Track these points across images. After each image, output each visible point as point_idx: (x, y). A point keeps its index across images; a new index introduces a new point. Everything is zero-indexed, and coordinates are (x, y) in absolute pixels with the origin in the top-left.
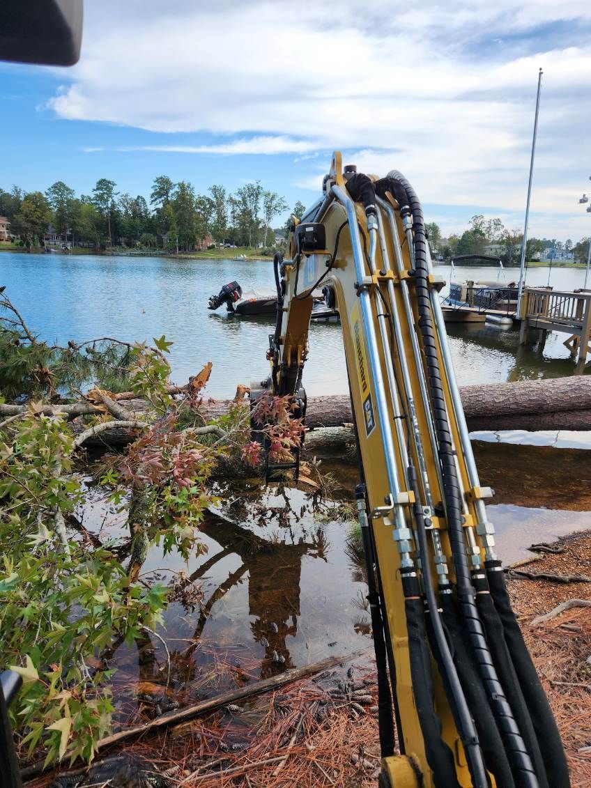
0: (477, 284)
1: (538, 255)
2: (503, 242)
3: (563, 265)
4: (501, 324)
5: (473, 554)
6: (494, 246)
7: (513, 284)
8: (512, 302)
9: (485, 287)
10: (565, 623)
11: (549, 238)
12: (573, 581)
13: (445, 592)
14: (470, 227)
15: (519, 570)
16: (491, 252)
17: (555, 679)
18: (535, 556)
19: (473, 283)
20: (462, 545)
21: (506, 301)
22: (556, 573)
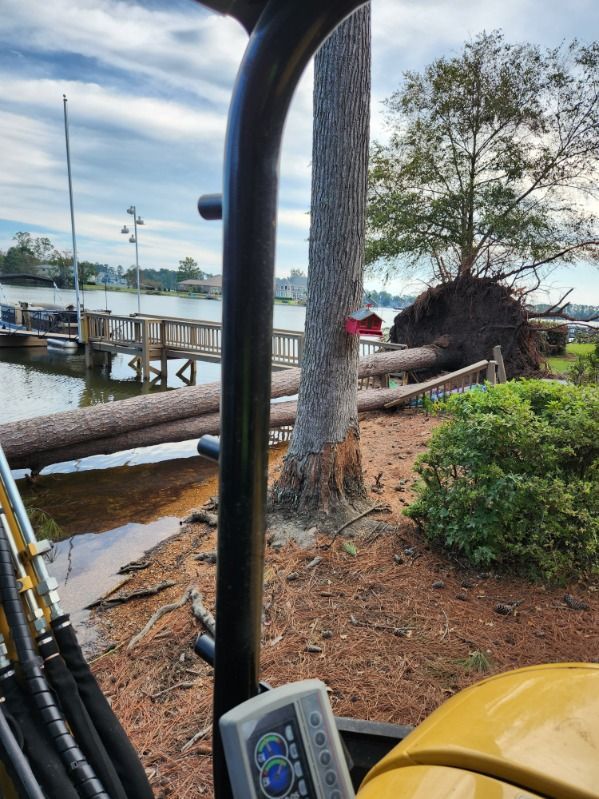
0: (32, 306)
1: (93, 279)
2: (54, 263)
3: (118, 290)
4: (65, 348)
5: (36, 619)
6: (45, 266)
7: (71, 307)
8: (72, 325)
9: (41, 309)
10: (158, 633)
11: (102, 263)
12: (161, 589)
13: (6, 676)
14: (15, 244)
15: (111, 598)
16: (44, 273)
17: (155, 692)
18: (125, 577)
19: (27, 305)
20: (20, 616)
21: (67, 324)
22: (146, 588)
